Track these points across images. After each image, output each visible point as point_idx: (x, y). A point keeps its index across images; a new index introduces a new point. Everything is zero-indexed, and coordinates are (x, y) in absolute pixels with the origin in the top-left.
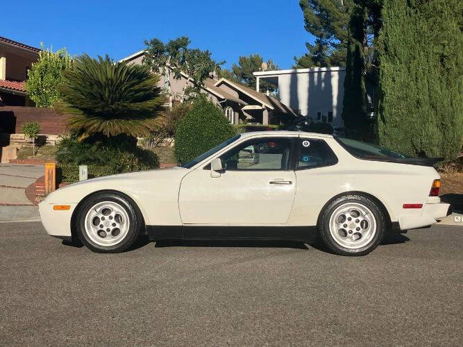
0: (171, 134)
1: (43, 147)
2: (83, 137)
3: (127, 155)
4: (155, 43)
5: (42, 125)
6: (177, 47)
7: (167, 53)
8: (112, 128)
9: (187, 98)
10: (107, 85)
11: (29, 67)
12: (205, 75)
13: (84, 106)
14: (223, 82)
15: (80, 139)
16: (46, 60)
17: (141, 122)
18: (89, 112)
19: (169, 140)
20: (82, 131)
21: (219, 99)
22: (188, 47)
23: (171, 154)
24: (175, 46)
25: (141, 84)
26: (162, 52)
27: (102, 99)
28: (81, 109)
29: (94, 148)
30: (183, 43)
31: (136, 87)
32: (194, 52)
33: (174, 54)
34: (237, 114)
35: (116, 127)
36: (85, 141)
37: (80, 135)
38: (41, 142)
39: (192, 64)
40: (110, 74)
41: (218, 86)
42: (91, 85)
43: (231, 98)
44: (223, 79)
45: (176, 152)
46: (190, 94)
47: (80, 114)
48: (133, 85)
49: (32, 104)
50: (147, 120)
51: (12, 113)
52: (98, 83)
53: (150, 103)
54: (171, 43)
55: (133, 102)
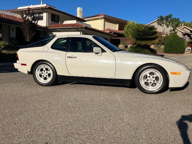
0: (163, 44)
1: (127, 48)
4: (161, 17)
5: (127, 42)
6: (168, 18)
7: (165, 20)
8: (143, 43)
9: (170, 33)
10: (142, 31)
11: (125, 26)
12: (177, 26)
13: (136, 37)
14: (185, 27)
15: (134, 46)
16: (129, 24)
17: (151, 41)
18: (137, 39)
19: (162, 46)
20: (135, 44)
21: (183, 33)
22: (172, 18)
23: (163, 50)
24: (167, 18)
25: (152, 31)
26: (163, 19)
27: (141, 35)
28: (135, 38)
29: (138, 48)
30: (170, 16)
31: (150, 32)
32: (174, 19)
33: (167, 20)
34: (189, 38)
35: (144, 43)
36: (136, 46)
37: (135, 45)
38: (126, 47)
39: (173, 23)
40: (143, 29)
41: (183, 29)
42: (138, 32)
43: (187, 32)
44: (185, 26)
45: (164, 50)
46: (172, 32)
47: (135, 40)
48: (149, 31)
49: (125, 37)
50: (153, 41)
51: (119, 39)
52: (140, 31)
53: (154, 36)
55: (149, 36)
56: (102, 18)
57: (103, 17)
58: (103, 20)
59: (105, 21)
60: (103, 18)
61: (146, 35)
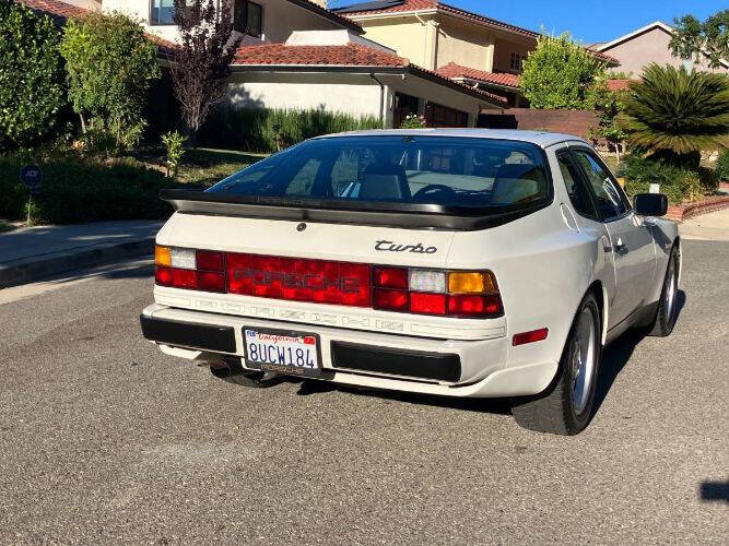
2: (648, 154)
3: (690, 173)
4: (689, 20)
7: (703, 34)
15: (645, 156)
18: (655, 127)
20: (649, 147)
26: (695, 33)
29: (658, 165)
33: (714, 36)
36: (649, 158)
37: (645, 151)
54: (711, 20)
55: (708, 116)
56: (426, 18)
57: (434, 10)
58: (431, 24)
59: (438, 32)
60: (431, 17)
61: (696, 112)
